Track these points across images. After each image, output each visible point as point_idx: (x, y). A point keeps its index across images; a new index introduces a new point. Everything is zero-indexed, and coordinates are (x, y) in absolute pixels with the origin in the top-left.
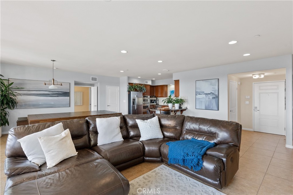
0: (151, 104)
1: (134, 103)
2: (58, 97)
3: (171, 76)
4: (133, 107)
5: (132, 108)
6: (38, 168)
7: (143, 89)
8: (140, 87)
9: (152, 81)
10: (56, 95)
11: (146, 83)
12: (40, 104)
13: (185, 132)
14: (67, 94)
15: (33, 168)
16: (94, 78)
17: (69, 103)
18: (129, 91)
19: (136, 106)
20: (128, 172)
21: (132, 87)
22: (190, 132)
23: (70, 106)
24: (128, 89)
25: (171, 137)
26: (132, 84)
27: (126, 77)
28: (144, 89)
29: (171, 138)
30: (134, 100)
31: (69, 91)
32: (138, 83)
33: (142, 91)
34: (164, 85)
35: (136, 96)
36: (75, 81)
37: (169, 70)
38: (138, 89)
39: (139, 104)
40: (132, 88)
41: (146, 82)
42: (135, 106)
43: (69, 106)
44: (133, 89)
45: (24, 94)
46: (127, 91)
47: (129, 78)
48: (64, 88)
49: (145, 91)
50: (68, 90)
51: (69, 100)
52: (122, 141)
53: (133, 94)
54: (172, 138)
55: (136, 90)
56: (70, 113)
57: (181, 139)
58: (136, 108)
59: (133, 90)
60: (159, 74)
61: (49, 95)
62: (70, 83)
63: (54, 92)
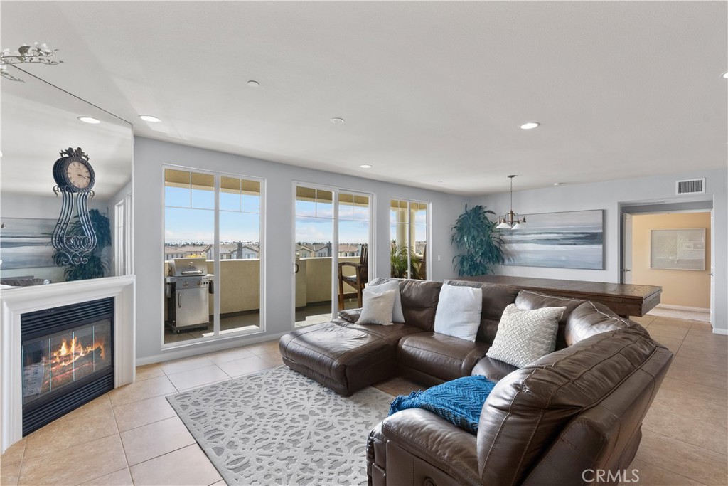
2: (575, 244)
10: (571, 241)
14: (596, 238)
16: (692, 183)
17: (601, 260)
23: (604, 268)
31: (601, 231)
36: (620, 204)
48: (592, 224)
50: (598, 228)
51: (601, 253)
52: (471, 343)
61: (557, 242)
62: (604, 212)
63: (567, 235)
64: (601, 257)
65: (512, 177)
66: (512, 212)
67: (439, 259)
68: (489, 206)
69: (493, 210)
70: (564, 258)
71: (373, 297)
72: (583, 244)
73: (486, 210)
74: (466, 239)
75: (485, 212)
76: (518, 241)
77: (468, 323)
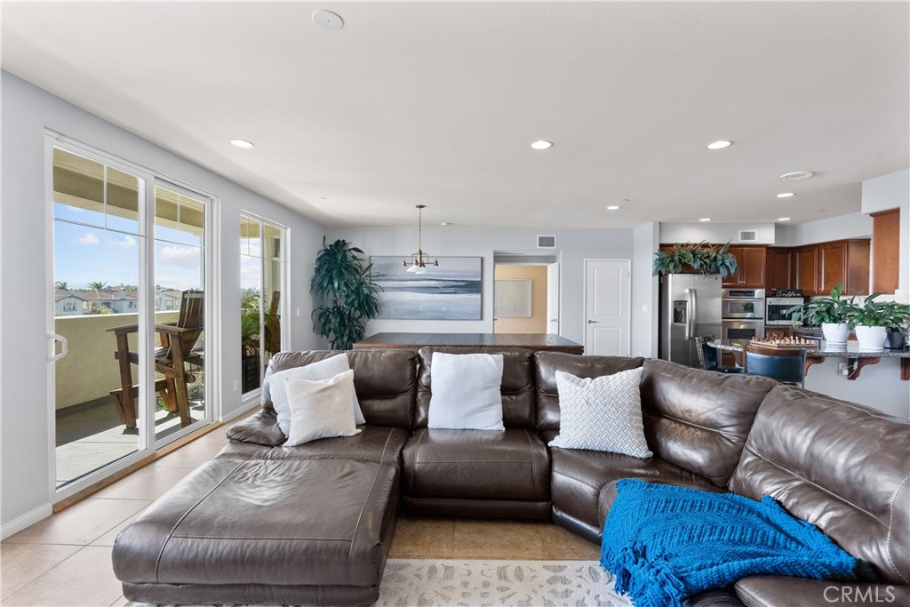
0: (772, 323)
1: (678, 316)
2: (455, 293)
3: (850, 196)
4: (678, 332)
5: (672, 334)
6: (274, 441)
7: (723, 264)
8: (708, 257)
9: (779, 228)
10: (452, 290)
11: (743, 238)
12: (421, 309)
13: (749, 459)
14: (474, 287)
15: (265, 437)
16: (547, 238)
17: (479, 310)
18: (660, 275)
19: (687, 326)
20: (481, 532)
21: (673, 259)
22: (779, 464)
23: (482, 319)
24: (655, 267)
25: (689, 468)
26: (672, 245)
27: (652, 223)
28: (728, 264)
29: (687, 470)
30: (680, 306)
31: (479, 279)
32: (698, 242)
33: (718, 272)
34: (845, 243)
35: (687, 291)
36: (495, 253)
37: (814, 174)
38: (696, 266)
39: (701, 322)
40: (672, 261)
41: (747, 235)
42: (684, 327)
43: (479, 317)
44: (671, 267)
45: (394, 288)
46: (654, 275)
47: (661, 226)
48: (468, 271)
49: (733, 271)
50: (476, 277)
51: (479, 303)
52: (500, 433)
53: (678, 285)
54: (690, 472)
55: (686, 269)
56: (482, 335)
57: (731, 486)
58: (687, 335)
59: (675, 267)
60: (780, 196)
61: (437, 290)
62: (482, 259)
63: (448, 283)
64: (479, 307)
65: (421, 207)
66: (421, 253)
67: (298, 314)
68: (354, 242)
69: (359, 248)
70: (444, 309)
71: (316, 389)
72: (463, 293)
73: (351, 247)
74: (336, 285)
75: (350, 250)
76: (394, 289)
77: (491, 405)
